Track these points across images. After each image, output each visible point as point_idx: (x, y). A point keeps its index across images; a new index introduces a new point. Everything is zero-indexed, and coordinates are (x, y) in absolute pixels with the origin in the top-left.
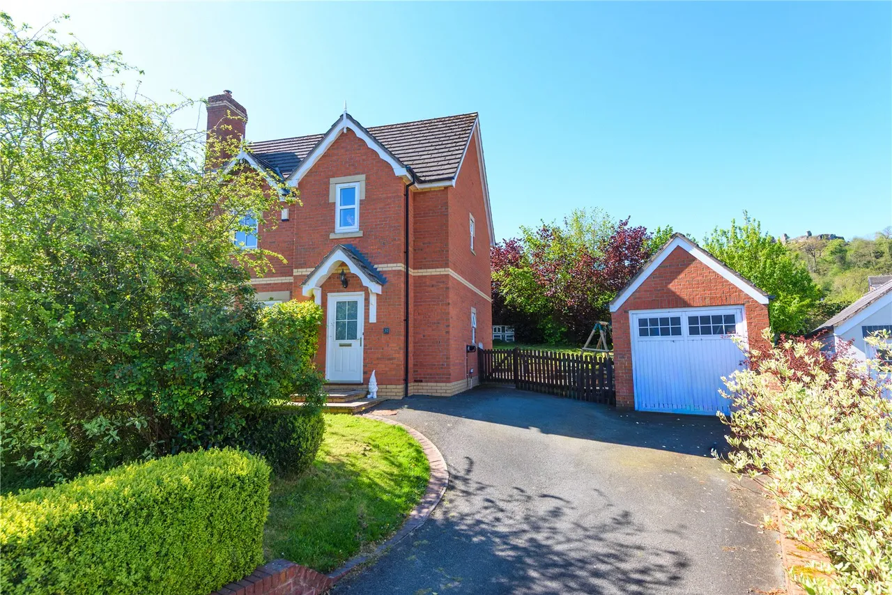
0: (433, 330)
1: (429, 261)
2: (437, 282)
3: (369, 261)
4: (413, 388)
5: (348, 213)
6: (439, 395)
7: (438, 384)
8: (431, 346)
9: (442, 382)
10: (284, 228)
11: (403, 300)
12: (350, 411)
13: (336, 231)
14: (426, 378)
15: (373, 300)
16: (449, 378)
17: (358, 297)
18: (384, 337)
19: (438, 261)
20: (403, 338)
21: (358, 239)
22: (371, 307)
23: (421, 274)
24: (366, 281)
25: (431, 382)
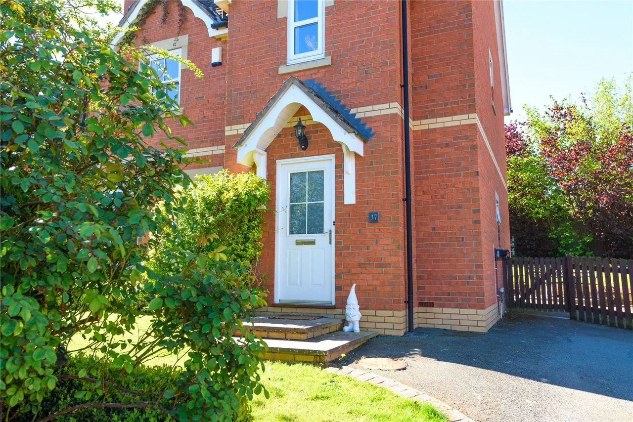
0: (449, 218)
1: (441, 105)
2: (455, 139)
3: (342, 103)
4: (422, 317)
5: (307, 33)
6: (465, 329)
7: (463, 311)
8: (447, 245)
9: (471, 307)
10: (215, 76)
11: (401, 165)
12: (318, 360)
13: (289, 62)
14: (440, 299)
15: (350, 165)
16: (483, 301)
17: (324, 163)
18: (370, 228)
19: (456, 103)
20: (402, 230)
21: (323, 71)
22: (346, 176)
23: (425, 127)
24: (338, 133)
25: (449, 306)
